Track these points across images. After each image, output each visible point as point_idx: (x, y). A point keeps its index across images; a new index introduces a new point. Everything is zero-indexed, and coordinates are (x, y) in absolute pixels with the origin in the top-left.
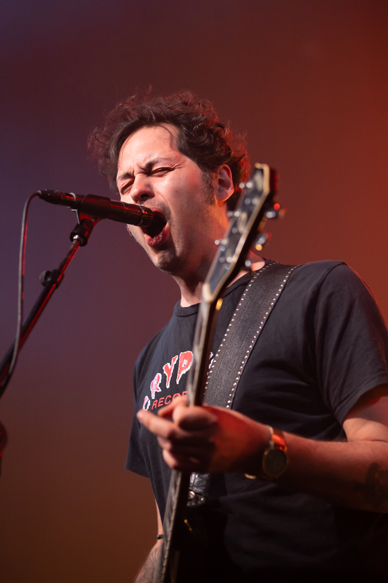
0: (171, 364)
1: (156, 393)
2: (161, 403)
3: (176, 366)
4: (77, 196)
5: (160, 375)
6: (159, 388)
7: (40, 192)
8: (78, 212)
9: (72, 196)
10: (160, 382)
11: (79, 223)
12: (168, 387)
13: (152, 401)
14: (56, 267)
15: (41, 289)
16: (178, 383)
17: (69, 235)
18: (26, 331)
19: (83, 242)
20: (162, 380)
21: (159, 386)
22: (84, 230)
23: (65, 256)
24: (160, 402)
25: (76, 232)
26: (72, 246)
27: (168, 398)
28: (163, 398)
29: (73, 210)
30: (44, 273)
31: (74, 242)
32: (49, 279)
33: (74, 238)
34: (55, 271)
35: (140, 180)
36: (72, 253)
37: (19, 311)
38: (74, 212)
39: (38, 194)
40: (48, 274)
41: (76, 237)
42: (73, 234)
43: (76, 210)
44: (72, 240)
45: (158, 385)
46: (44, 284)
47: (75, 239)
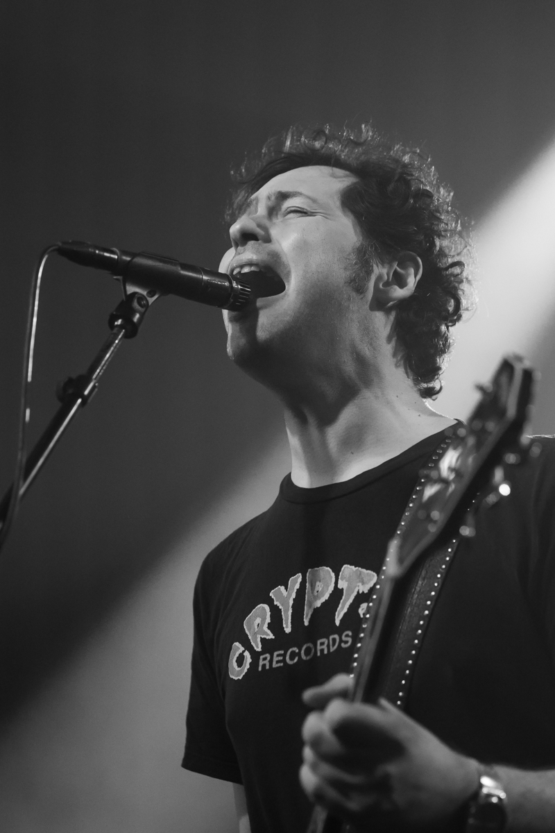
0: (286, 588)
1: (263, 640)
2: (278, 662)
3: (301, 593)
5: (267, 607)
6: (269, 632)
7: (60, 244)
10: (268, 620)
11: (124, 298)
12: (288, 630)
13: (255, 656)
16: (306, 623)
20: (271, 616)
21: (269, 628)
24: (275, 659)
25: (118, 315)
27: (293, 652)
28: (282, 652)
31: (116, 331)
32: (70, 391)
33: (116, 323)
40: (69, 382)
41: (119, 322)
42: (113, 318)
43: (120, 278)
44: (112, 326)
45: (266, 625)
46: (61, 399)
47: (117, 325)
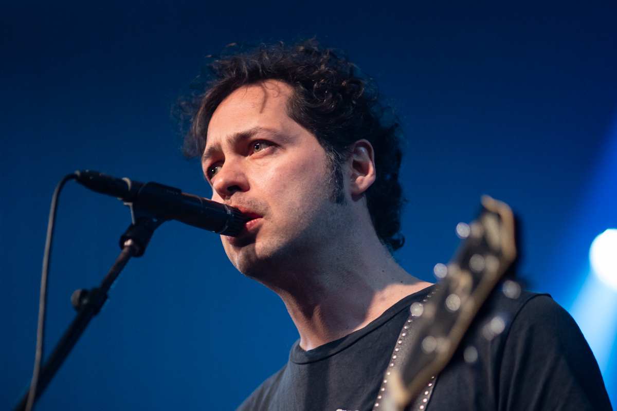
4: (133, 183)
7: (78, 173)
8: (134, 206)
9: (125, 183)
11: (133, 222)
18: (47, 373)
19: (138, 251)
23: (110, 269)
25: (128, 235)
26: (122, 256)
29: (126, 204)
30: (77, 293)
31: (125, 250)
32: (85, 301)
33: (126, 244)
34: (95, 290)
35: (231, 165)
36: (121, 265)
37: (39, 344)
38: (128, 206)
39: (75, 176)
40: (84, 294)
41: (128, 243)
42: (124, 239)
43: (130, 204)
44: (122, 246)
46: (77, 308)
47: (127, 246)
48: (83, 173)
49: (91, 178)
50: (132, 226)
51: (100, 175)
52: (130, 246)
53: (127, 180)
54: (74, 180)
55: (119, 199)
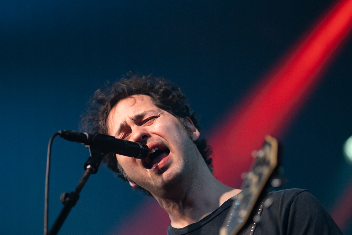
4: (89, 135)
7: (60, 132)
8: (91, 147)
9: (85, 135)
11: (91, 155)
14: (73, 189)
15: (61, 207)
17: (83, 165)
19: (93, 171)
22: (95, 162)
23: (80, 181)
25: (88, 163)
26: (85, 174)
30: (63, 195)
31: (87, 171)
32: (68, 199)
34: (72, 193)
36: (86, 179)
37: (45, 225)
38: (87, 147)
39: (59, 134)
40: (67, 195)
41: (89, 167)
42: (86, 165)
43: (88, 146)
44: (85, 169)
46: (64, 203)
47: (88, 168)
48: (63, 132)
49: (67, 134)
50: (90, 158)
51: (72, 132)
52: (90, 169)
53: (86, 134)
54: (58, 136)
55: (82, 144)
